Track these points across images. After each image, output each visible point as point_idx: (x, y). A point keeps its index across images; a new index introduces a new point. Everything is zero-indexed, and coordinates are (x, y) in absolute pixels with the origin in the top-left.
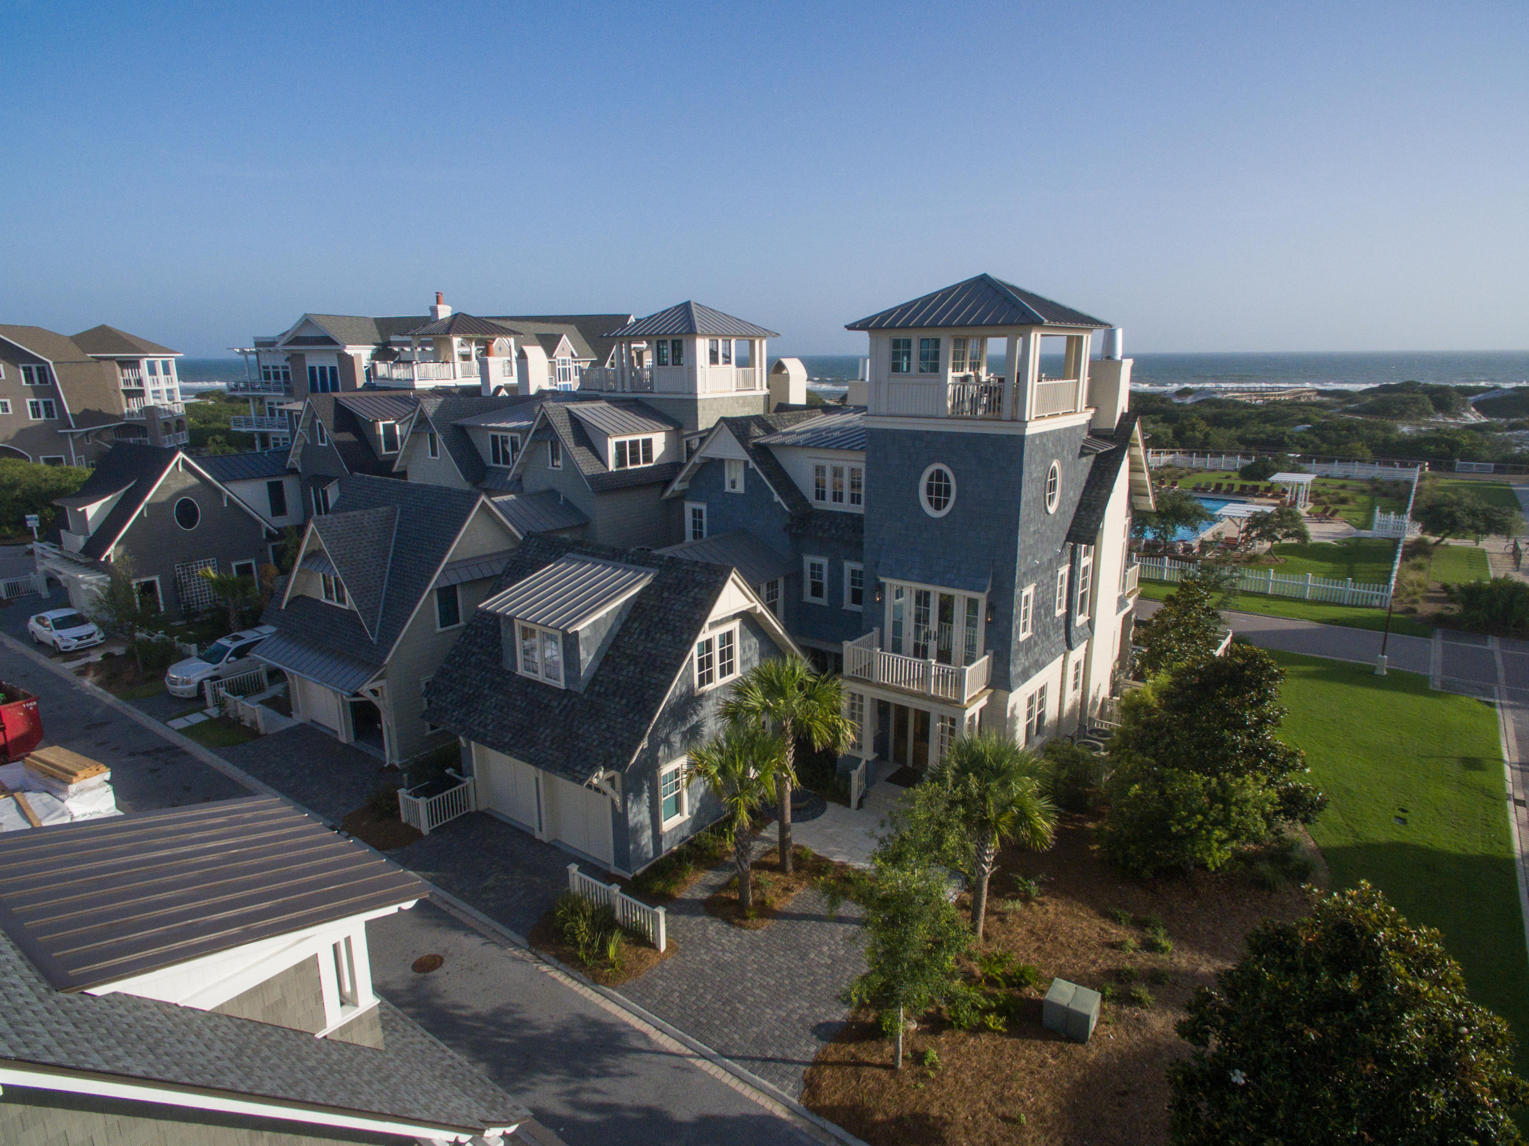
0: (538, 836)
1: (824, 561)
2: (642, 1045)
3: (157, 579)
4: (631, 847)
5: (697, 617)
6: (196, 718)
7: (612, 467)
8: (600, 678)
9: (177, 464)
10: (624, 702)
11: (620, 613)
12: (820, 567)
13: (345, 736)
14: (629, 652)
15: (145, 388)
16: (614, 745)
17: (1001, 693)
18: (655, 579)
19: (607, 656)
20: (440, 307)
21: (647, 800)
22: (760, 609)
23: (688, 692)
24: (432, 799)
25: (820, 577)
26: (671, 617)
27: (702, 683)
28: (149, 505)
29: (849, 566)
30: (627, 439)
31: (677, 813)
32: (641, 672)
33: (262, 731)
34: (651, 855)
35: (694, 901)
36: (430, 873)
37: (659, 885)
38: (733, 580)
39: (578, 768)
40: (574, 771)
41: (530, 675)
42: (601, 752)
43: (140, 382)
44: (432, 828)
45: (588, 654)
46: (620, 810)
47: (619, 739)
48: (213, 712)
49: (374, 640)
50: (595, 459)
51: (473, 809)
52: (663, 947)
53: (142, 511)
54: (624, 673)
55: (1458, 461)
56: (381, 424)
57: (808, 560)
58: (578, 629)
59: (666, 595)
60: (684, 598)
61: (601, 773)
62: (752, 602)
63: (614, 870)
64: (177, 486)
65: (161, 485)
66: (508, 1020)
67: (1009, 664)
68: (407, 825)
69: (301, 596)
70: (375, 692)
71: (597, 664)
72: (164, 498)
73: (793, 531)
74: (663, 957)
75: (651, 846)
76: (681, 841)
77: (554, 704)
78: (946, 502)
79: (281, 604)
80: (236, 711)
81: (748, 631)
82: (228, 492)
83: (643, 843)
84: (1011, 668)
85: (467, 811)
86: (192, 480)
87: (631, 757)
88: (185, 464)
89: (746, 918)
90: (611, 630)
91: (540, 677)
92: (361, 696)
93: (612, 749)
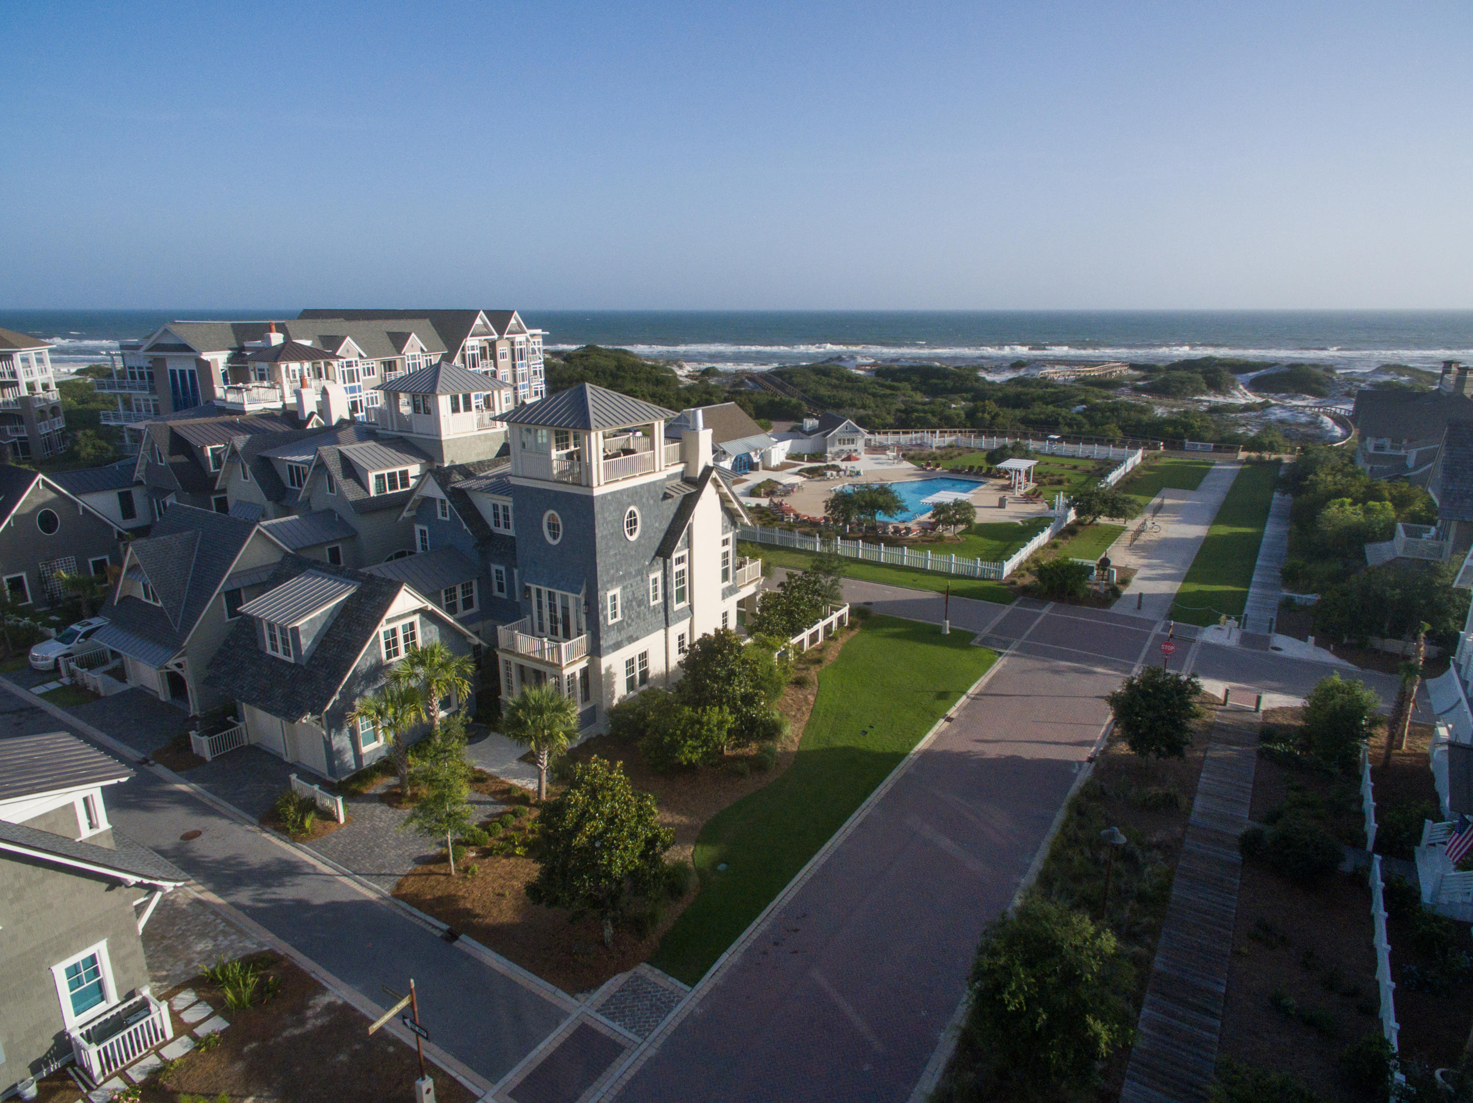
0: (286, 759)
1: (502, 568)
2: (311, 871)
3: (24, 575)
4: (336, 762)
5: (377, 615)
6: (53, 685)
7: (373, 493)
8: (316, 655)
9: (38, 484)
10: (327, 671)
11: (332, 613)
13: (163, 694)
14: (335, 638)
15: (19, 380)
16: (317, 698)
17: (597, 658)
18: (359, 589)
19: (322, 641)
21: (348, 733)
22: (431, 606)
23: (377, 663)
24: (213, 737)
26: (362, 615)
27: (389, 656)
28: (15, 517)
30: (385, 472)
31: (374, 741)
32: (339, 651)
33: (103, 694)
34: (354, 767)
35: (375, 795)
37: (354, 786)
38: (404, 590)
39: (295, 713)
40: (292, 713)
41: (274, 654)
42: (309, 703)
43: (14, 374)
44: (214, 756)
45: (308, 640)
46: (327, 739)
47: (321, 695)
48: (66, 680)
49: (177, 630)
50: (359, 488)
51: (246, 743)
52: (342, 820)
53: (9, 522)
54: (331, 652)
55: (1187, 442)
56: (209, 448)
58: (297, 625)
59: (363, 600)
60: (372, 603)
61: (308, 716)
62: (424, 603)
63: (329, 778)
64: (38, 501)
65: (24, 501)
66: (233, 862)
67: (599, 640)
68: (197, 755)
69: (129, 596)
70: (179, 665)
71: (314, 647)
72: (26, 511)
73: (481, 548)
74: (343, 825)
75: (353, 762)
76: (377, 759)
77: (287, 673)
78: (558, 535)
79: (113, 602)
80: (83, 679)
81: (426, 621)
82: (82, 504)
83: (346, 760)
84: (602, 642)
85: (242, 744)
86: (51, 495)
87: (326, 705)
88: (44, 483)
89: (401, 803)
90: (325, 624)
91: (280, 655)
92: (167, 668)
93: (316, 701)
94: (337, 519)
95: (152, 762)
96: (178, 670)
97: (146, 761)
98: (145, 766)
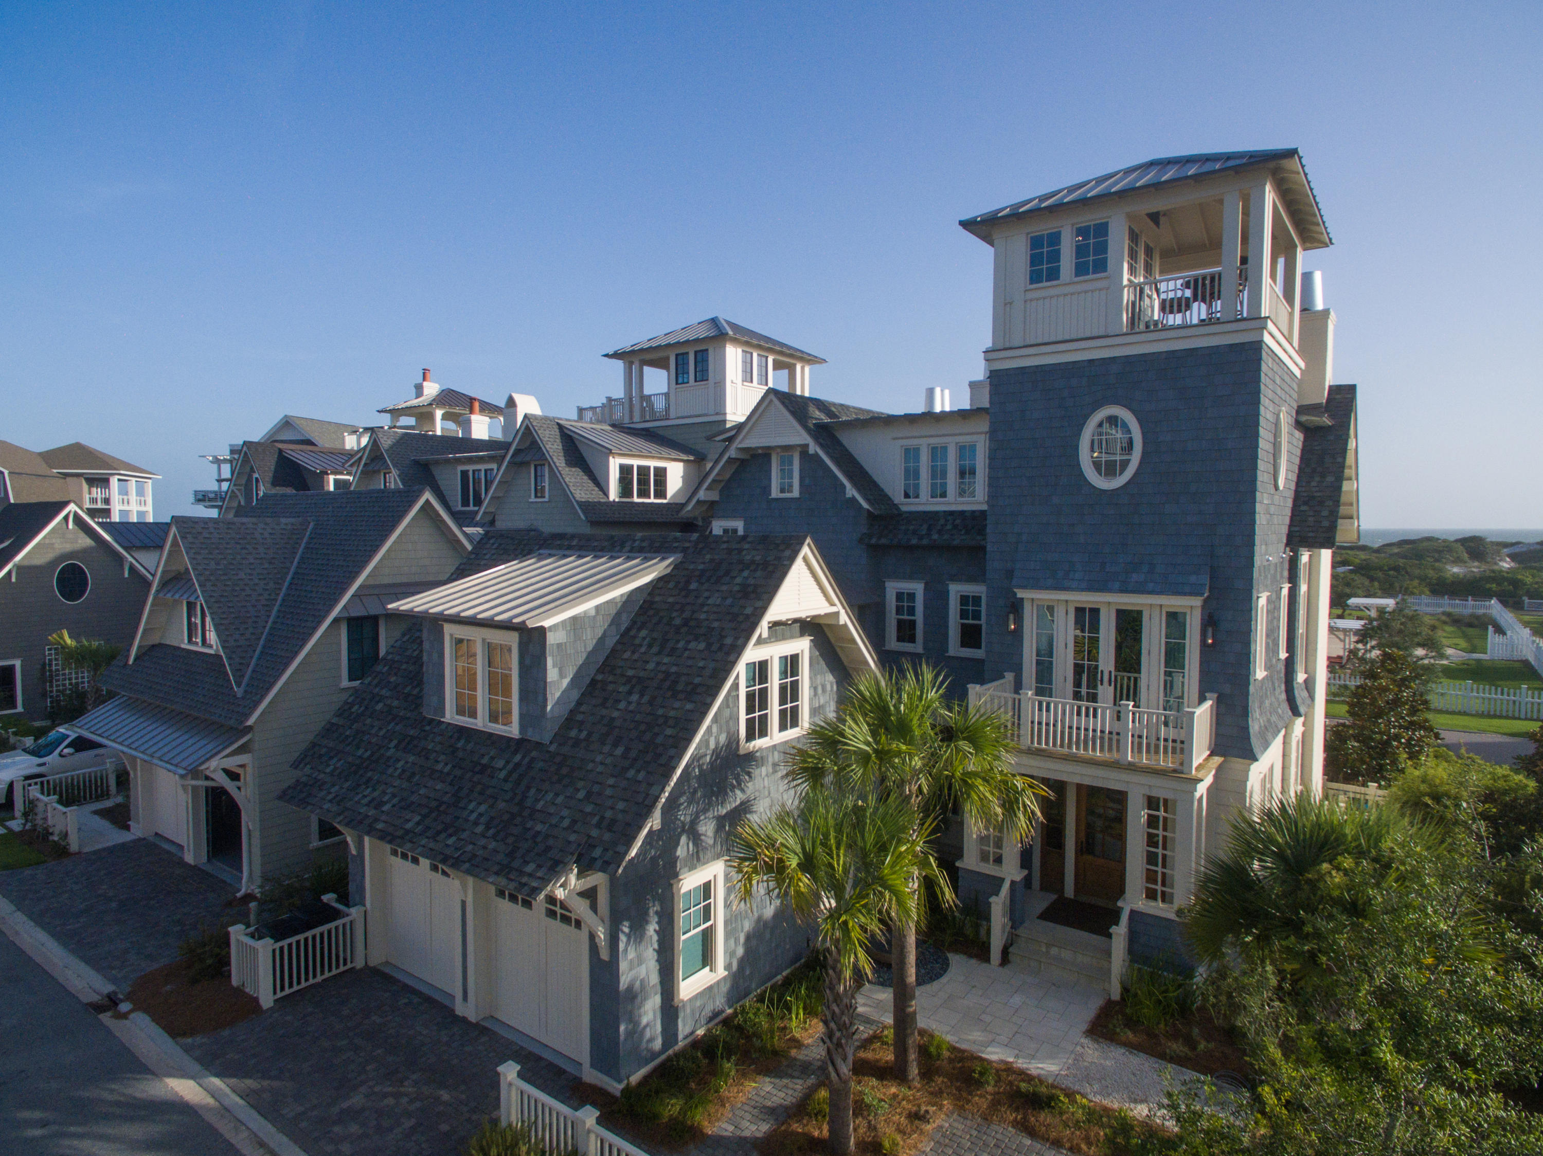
0: (460, 1009)
1: (918, 588)
3: (18, 663)
4: (622, 1028)
5: (748, 611)
7: (613, 494)
8: (580, 717)
9: (66, 518)
10: (619, 751)
11: (618, 614)
12: (912, 596)
13: (193, 852)
14: (630, 673)
15: (111, 507)
16: (598, 826)
17: (1237, 763)
18: (677, 567)
19: (593, 683)
20: (425, 384)
21: (655, 938)
22: (844, 619)
23: (727, 747)
24: (285, 943)
25: (912, 610)
26: (703, 616)
27: (750, 737)
28: (19, 568)
29: (956, 590)
30: (635, 462)
31: (704, 966)
32: (650, 703)
33: (74, 847)
34: (658, 1044)
35: (740, 1141)
36: (249, 1082)
37: (672, 1107)
38: (805, 559)
39: (530, 868)
40: (522, 873)
41: (464, 721)
42: (573, 837)
43: (107, 501)
44: (280, 994)
45: (562, 675)
46: (605, 955)
47: (609, 814)
48: (17, 824)
49: (239, 691)
50: (591, 485)
51: (359, 964)
53: (9, 573)
54: (622, 705)
55: (1526, 600)
56: (332, 478)
57: (893, 587)
58: (547, 623)
59: (693, 586)
60: (724, 588)
61: (573, 879)
62: (832, 604)
63: (591, 1076)
64: (62, 546)
65: (38, 544)
67: (1246, 715)
68: (239, 992)
69: (161, 645)
70: (233, 776)
71: (575, 695)
72: (41, 560)
73: (873, 541)
75: (659, 1028)
76: (711, 1019)
77: (500, 763)
78: (1125, 464)
79: (128, 657)
80: (45, 819)
81: (820, 658)
82: (130, 559)
83: (644, 1021)
84: (1250, 722)
85: (349, 966)
86: (85, 542)
87: (629, 845)
88: (78, 520)
90: (602, 640)
91: (481, 722)
92: (207, 778)
93: (595, 833)
95: (124, 1007)
96: (230, 786)
97: (111, 1002)
98: (106, 1018)
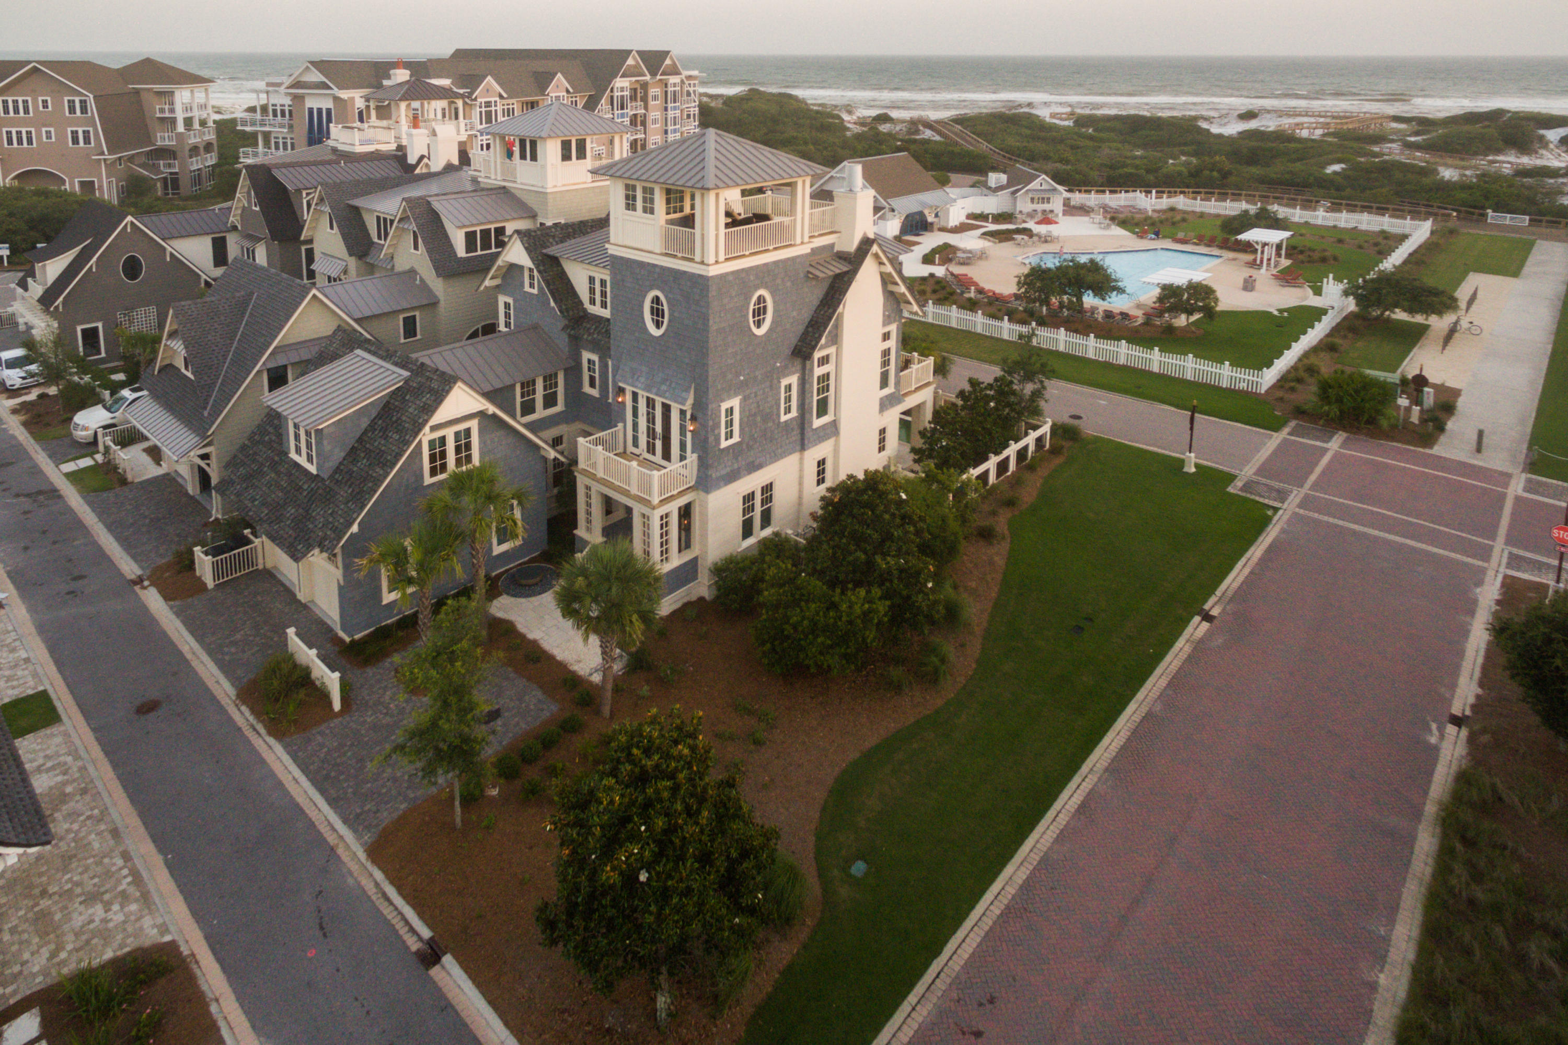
0: (299, 596)
1: (596, 358)
3: (99, 325)
6: (85, 463)
7: (462, 253)
10: (350, 491)
12: (594, 363)
14: (367, 446)
15: (177, 116)
16: (330, 528)
22: (494, 410)
23: (417, 482)
24: (219, 557)
25: (595, 371)
32: (369, 466)
33: (132, 479)
42: (319, 534)
43: (173, 110)
44: (215, 583)
46: (342, 583)
47: (337, 523)
48: (100, 458)
51: (261, 567)
54: (359, 464)
57: (586, 355)
61: (316, 553)
62: (485, 405)
63: (340, 633)
68: (199, 579)
70: (205, 457)
73: (568, 331)
78: (662, 323)
79: (154, 369)
80: (115, 459)
82: (171, 250)
85: (255, 568)
87: (339, 541)
93: (329, 533)
94: (418, 282)
95: (146, 583)
96: (202, 464)
97: (140, 580)
98: (137, 588)
